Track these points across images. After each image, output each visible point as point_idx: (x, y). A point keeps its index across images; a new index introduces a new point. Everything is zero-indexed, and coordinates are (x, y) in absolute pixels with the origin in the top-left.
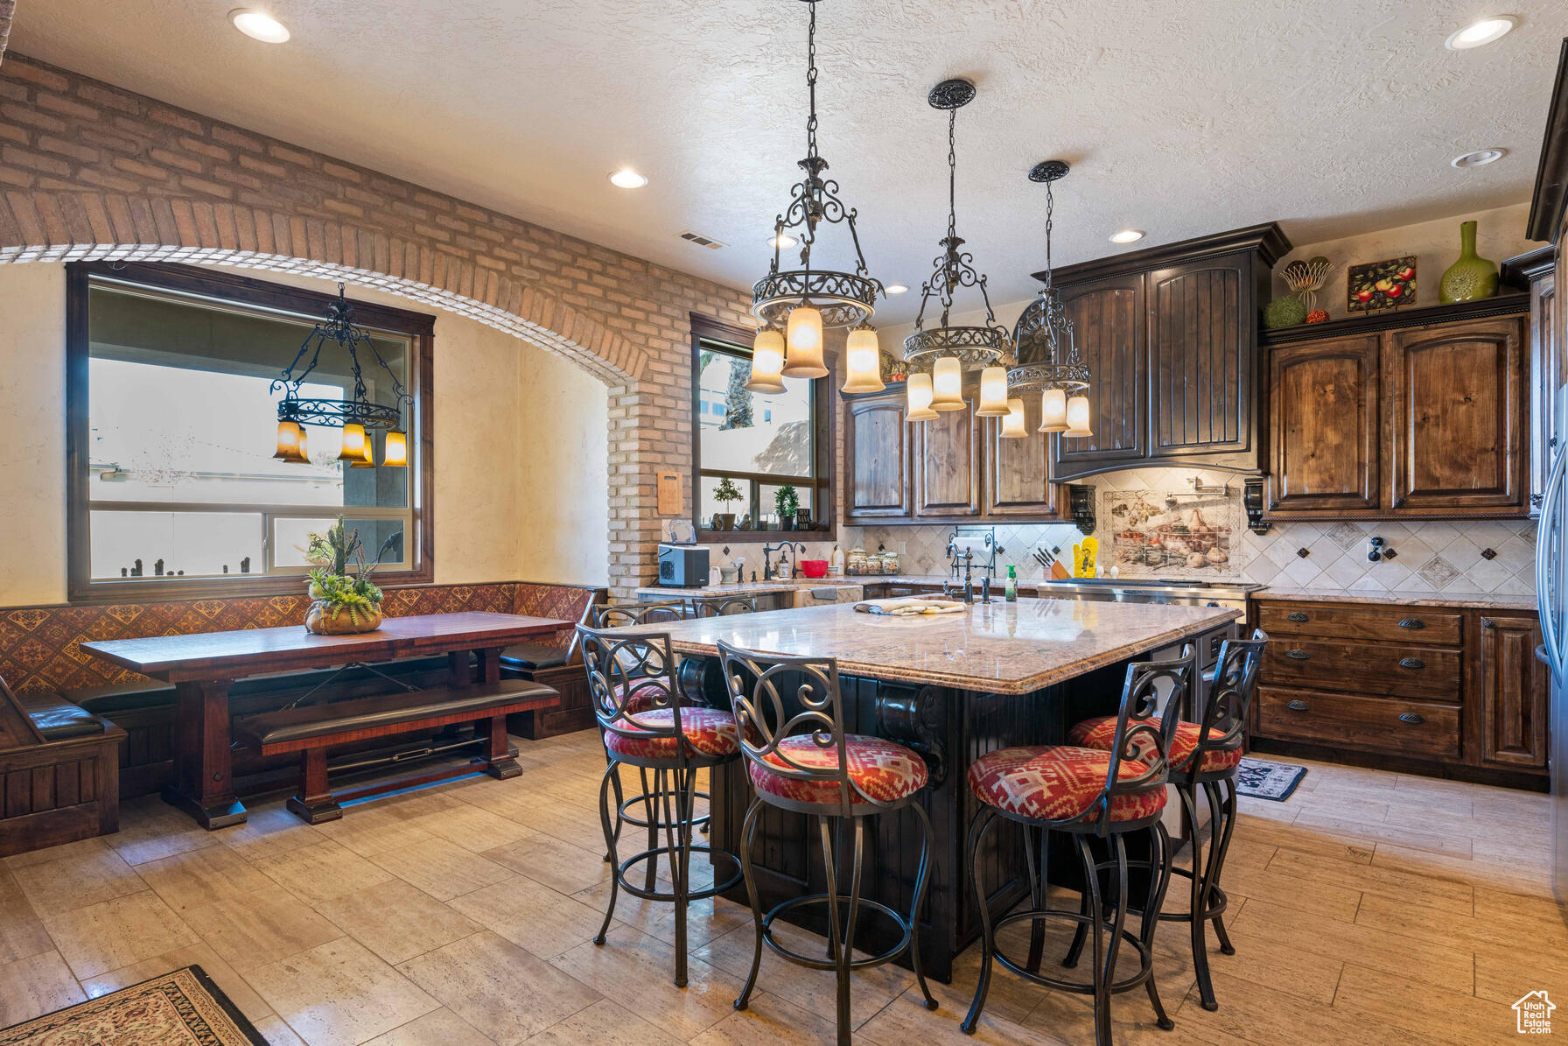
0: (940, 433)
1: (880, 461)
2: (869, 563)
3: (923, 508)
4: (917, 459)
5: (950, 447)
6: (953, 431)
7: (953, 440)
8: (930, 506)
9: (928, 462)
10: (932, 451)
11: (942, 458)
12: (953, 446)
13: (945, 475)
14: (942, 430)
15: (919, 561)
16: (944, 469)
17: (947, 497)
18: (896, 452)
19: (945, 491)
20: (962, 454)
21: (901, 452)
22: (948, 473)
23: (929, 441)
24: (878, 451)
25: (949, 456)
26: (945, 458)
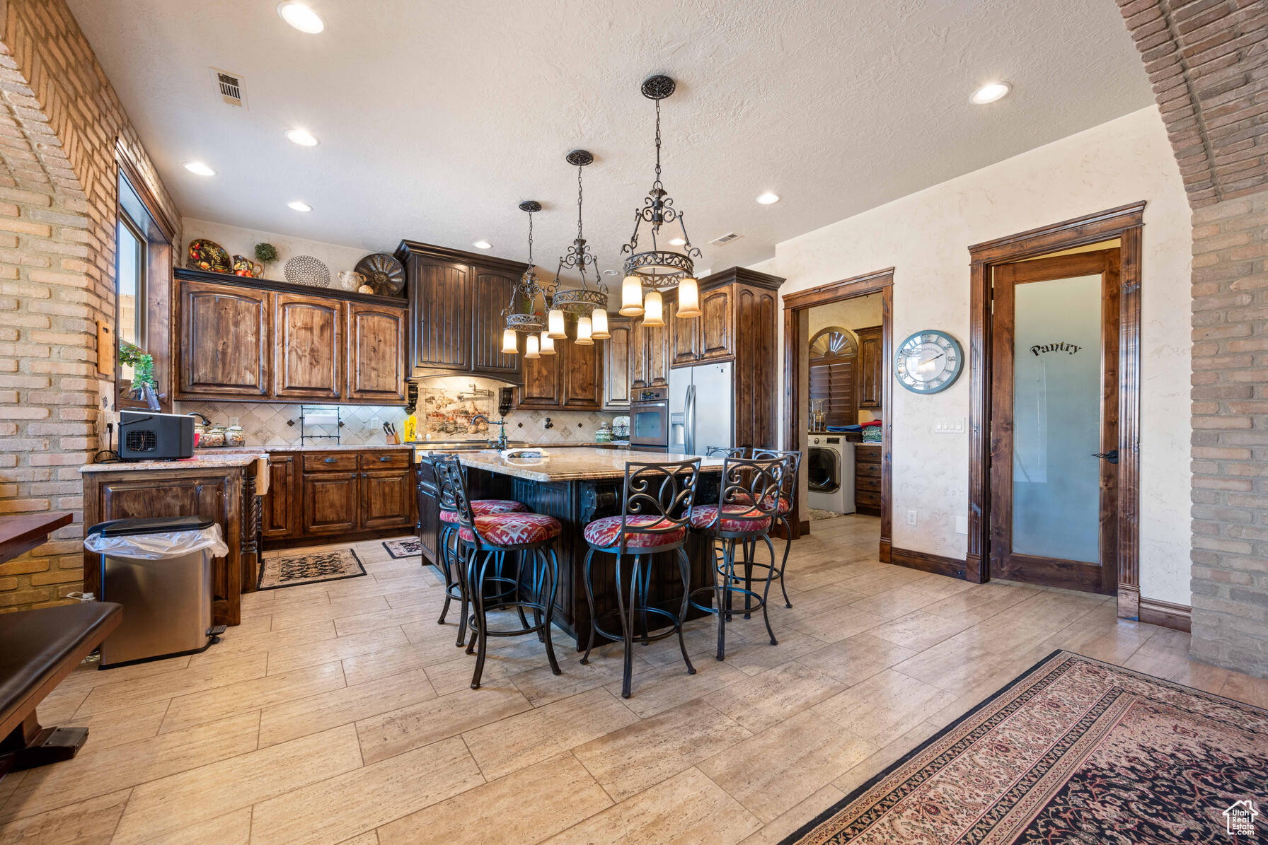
0: (303, 331)
1: (230, 344)
2: (214, 436)
3: (283, 389)
4: (277, 348)
5: (313, 343)
6: (316, 331)
7: (316, 339)
8: (289, 388)
9: (290, 352)
10: (294, 343)
11: (305, 351)
12: (315, 342)
13: (308, 364)
14: (305, 328)
15: (256, 434)
16: (306, 361)
17: (310, 382)
18: (251, 339)
19: (307, 377)
20: (324, 351)
21: (258, 340)
22: (311, 364)
23: (291, 335)
24: (227, 336)
25: (312, 350)
26: (308, 352)
